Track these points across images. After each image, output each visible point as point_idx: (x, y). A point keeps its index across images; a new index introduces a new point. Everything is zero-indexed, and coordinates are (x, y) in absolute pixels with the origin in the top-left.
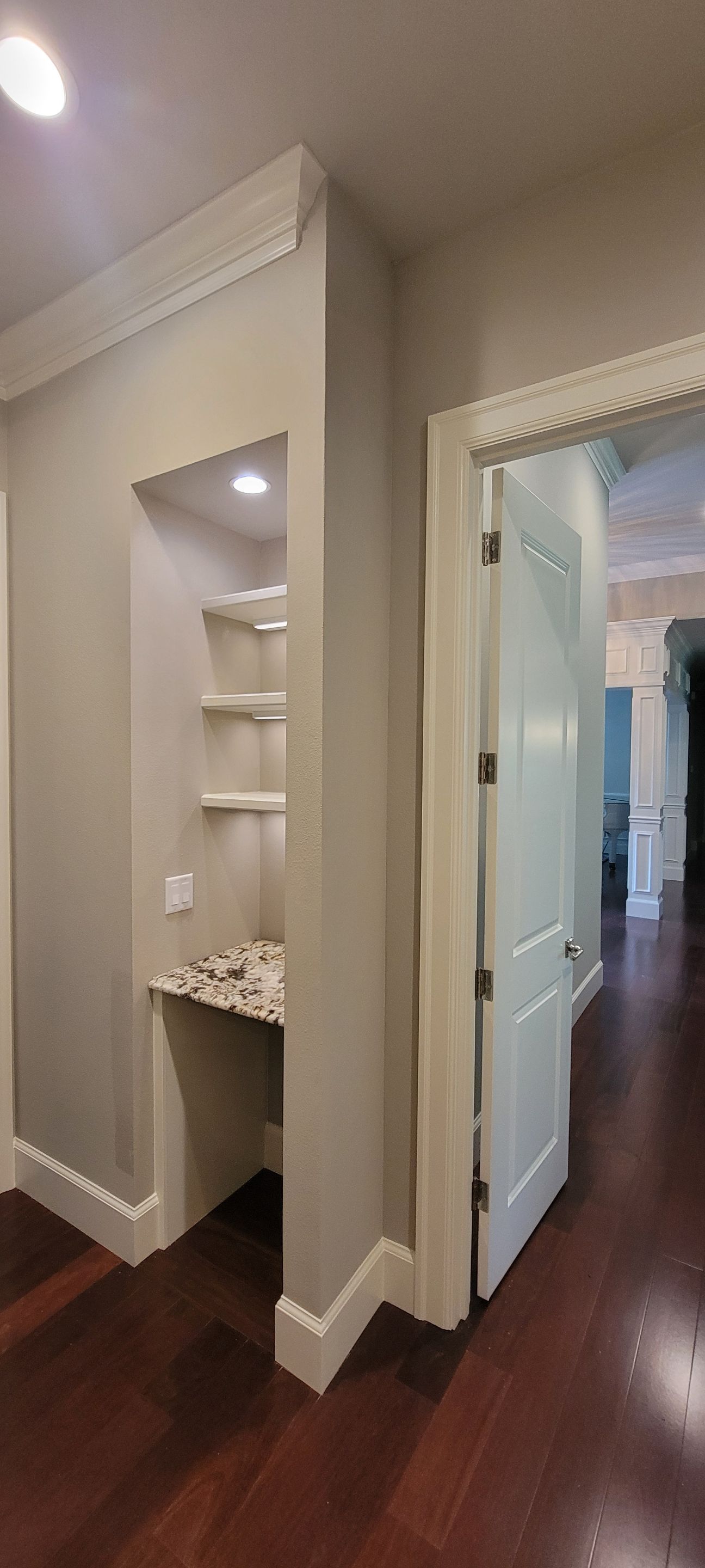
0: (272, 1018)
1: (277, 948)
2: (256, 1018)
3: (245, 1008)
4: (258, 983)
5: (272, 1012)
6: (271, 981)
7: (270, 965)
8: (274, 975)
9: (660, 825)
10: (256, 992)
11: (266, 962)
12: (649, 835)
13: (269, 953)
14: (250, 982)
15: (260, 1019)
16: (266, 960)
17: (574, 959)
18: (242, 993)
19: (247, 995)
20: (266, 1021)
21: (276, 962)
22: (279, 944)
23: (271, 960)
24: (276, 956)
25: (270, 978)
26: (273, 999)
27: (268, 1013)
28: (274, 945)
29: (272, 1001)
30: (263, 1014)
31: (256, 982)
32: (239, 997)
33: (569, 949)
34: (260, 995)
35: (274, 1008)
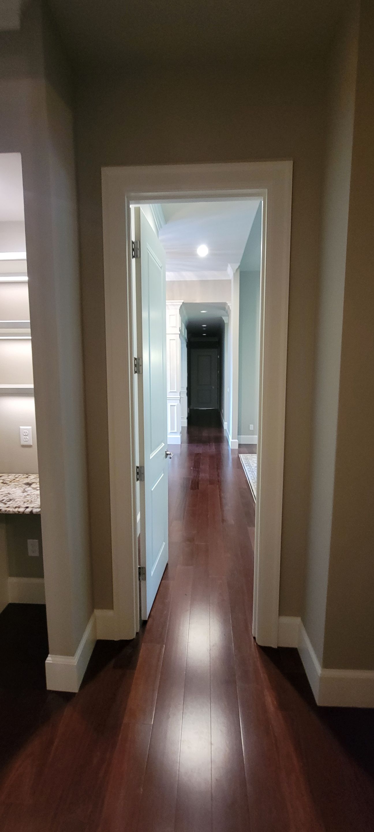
0: (28, 510)
1: (10, 477)
2: (18, 513)
3: (8, 509)
4: (9, 495)
5: (27, 507)
6: (17, 493)
7: (11, 486)
8: (17, 490)
9: (180, 400)
10: (11, 500)
11: (8, 484)
12: (175, 405)
13: (7, 479)
14: (3, 496)
15: (20, 513)
16: (7, 483)
17: (170, 458)
18: (2, 502)
19: (6, 502)
20: (24, 513)
21: (14, 483)
22: (10, 474)
23: (10, 483)
24: (12, 481)
25: (15, 492)
26: (24, 501)
27: (25, 509)
28: (7, 475)
29: (24, 502)
30: (21, 510)
31: (7, 495)
32: (1, 504)
33: (167, 455)
34: (14, 501)
35: (27, 506)
